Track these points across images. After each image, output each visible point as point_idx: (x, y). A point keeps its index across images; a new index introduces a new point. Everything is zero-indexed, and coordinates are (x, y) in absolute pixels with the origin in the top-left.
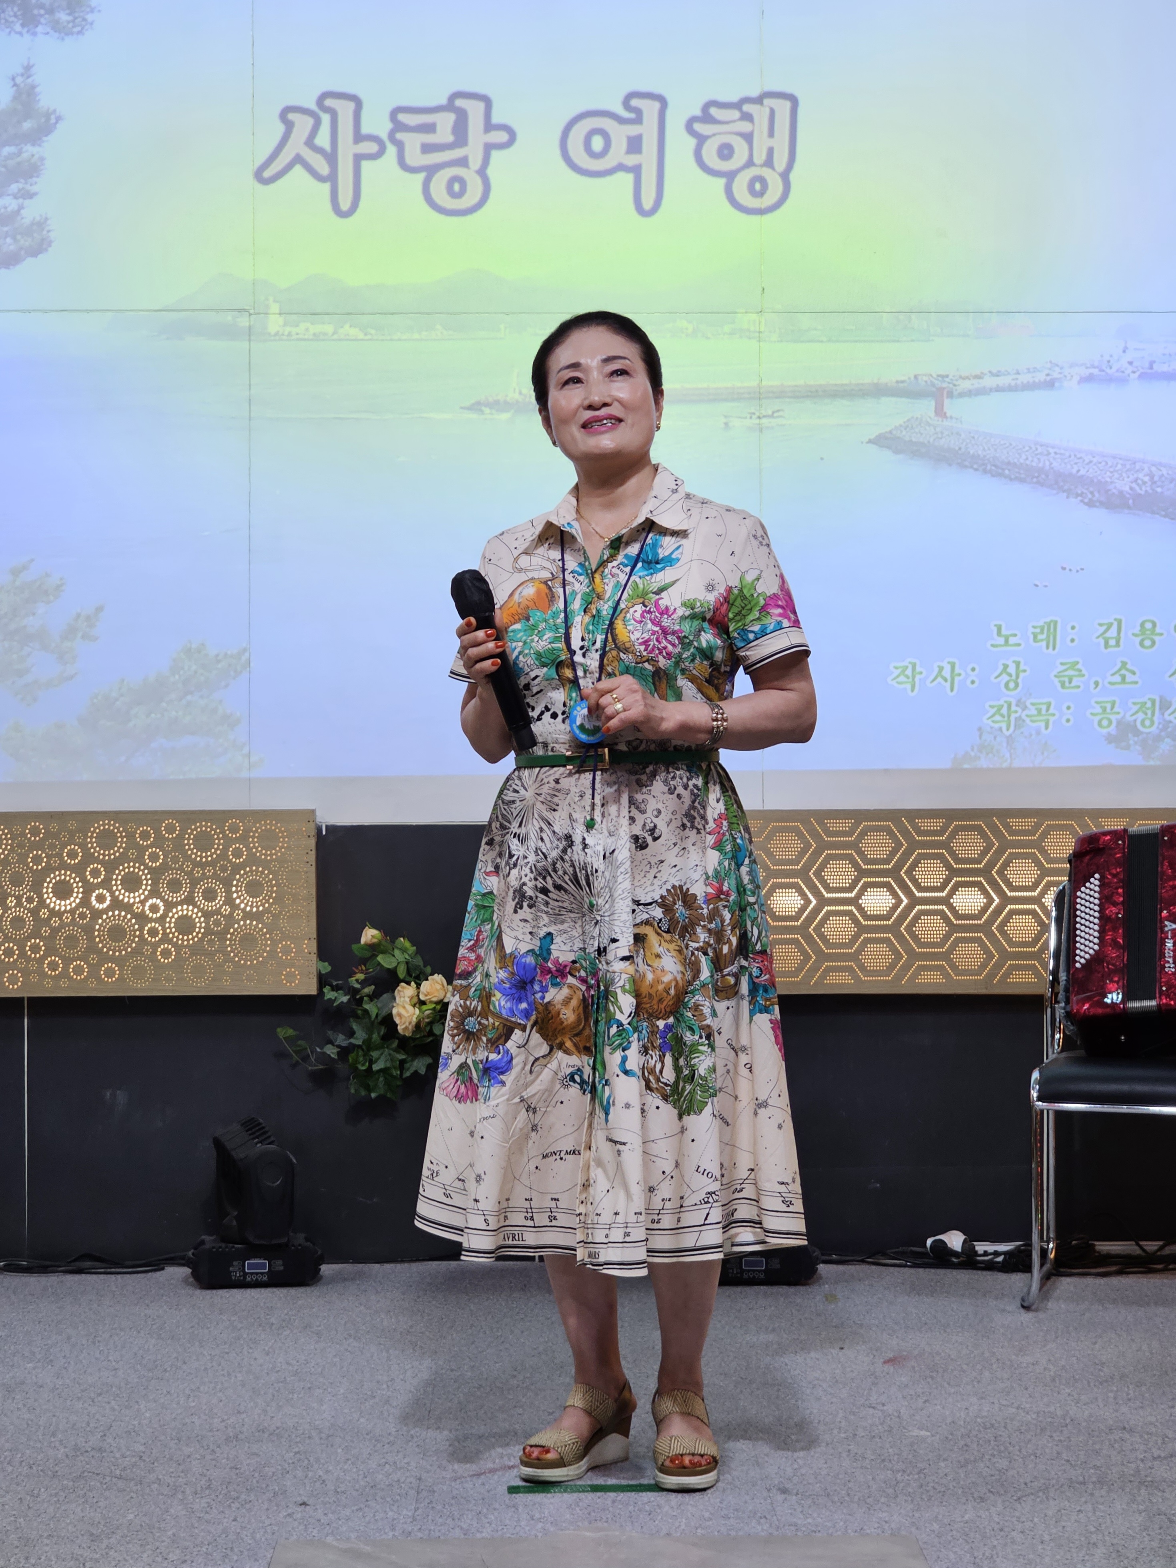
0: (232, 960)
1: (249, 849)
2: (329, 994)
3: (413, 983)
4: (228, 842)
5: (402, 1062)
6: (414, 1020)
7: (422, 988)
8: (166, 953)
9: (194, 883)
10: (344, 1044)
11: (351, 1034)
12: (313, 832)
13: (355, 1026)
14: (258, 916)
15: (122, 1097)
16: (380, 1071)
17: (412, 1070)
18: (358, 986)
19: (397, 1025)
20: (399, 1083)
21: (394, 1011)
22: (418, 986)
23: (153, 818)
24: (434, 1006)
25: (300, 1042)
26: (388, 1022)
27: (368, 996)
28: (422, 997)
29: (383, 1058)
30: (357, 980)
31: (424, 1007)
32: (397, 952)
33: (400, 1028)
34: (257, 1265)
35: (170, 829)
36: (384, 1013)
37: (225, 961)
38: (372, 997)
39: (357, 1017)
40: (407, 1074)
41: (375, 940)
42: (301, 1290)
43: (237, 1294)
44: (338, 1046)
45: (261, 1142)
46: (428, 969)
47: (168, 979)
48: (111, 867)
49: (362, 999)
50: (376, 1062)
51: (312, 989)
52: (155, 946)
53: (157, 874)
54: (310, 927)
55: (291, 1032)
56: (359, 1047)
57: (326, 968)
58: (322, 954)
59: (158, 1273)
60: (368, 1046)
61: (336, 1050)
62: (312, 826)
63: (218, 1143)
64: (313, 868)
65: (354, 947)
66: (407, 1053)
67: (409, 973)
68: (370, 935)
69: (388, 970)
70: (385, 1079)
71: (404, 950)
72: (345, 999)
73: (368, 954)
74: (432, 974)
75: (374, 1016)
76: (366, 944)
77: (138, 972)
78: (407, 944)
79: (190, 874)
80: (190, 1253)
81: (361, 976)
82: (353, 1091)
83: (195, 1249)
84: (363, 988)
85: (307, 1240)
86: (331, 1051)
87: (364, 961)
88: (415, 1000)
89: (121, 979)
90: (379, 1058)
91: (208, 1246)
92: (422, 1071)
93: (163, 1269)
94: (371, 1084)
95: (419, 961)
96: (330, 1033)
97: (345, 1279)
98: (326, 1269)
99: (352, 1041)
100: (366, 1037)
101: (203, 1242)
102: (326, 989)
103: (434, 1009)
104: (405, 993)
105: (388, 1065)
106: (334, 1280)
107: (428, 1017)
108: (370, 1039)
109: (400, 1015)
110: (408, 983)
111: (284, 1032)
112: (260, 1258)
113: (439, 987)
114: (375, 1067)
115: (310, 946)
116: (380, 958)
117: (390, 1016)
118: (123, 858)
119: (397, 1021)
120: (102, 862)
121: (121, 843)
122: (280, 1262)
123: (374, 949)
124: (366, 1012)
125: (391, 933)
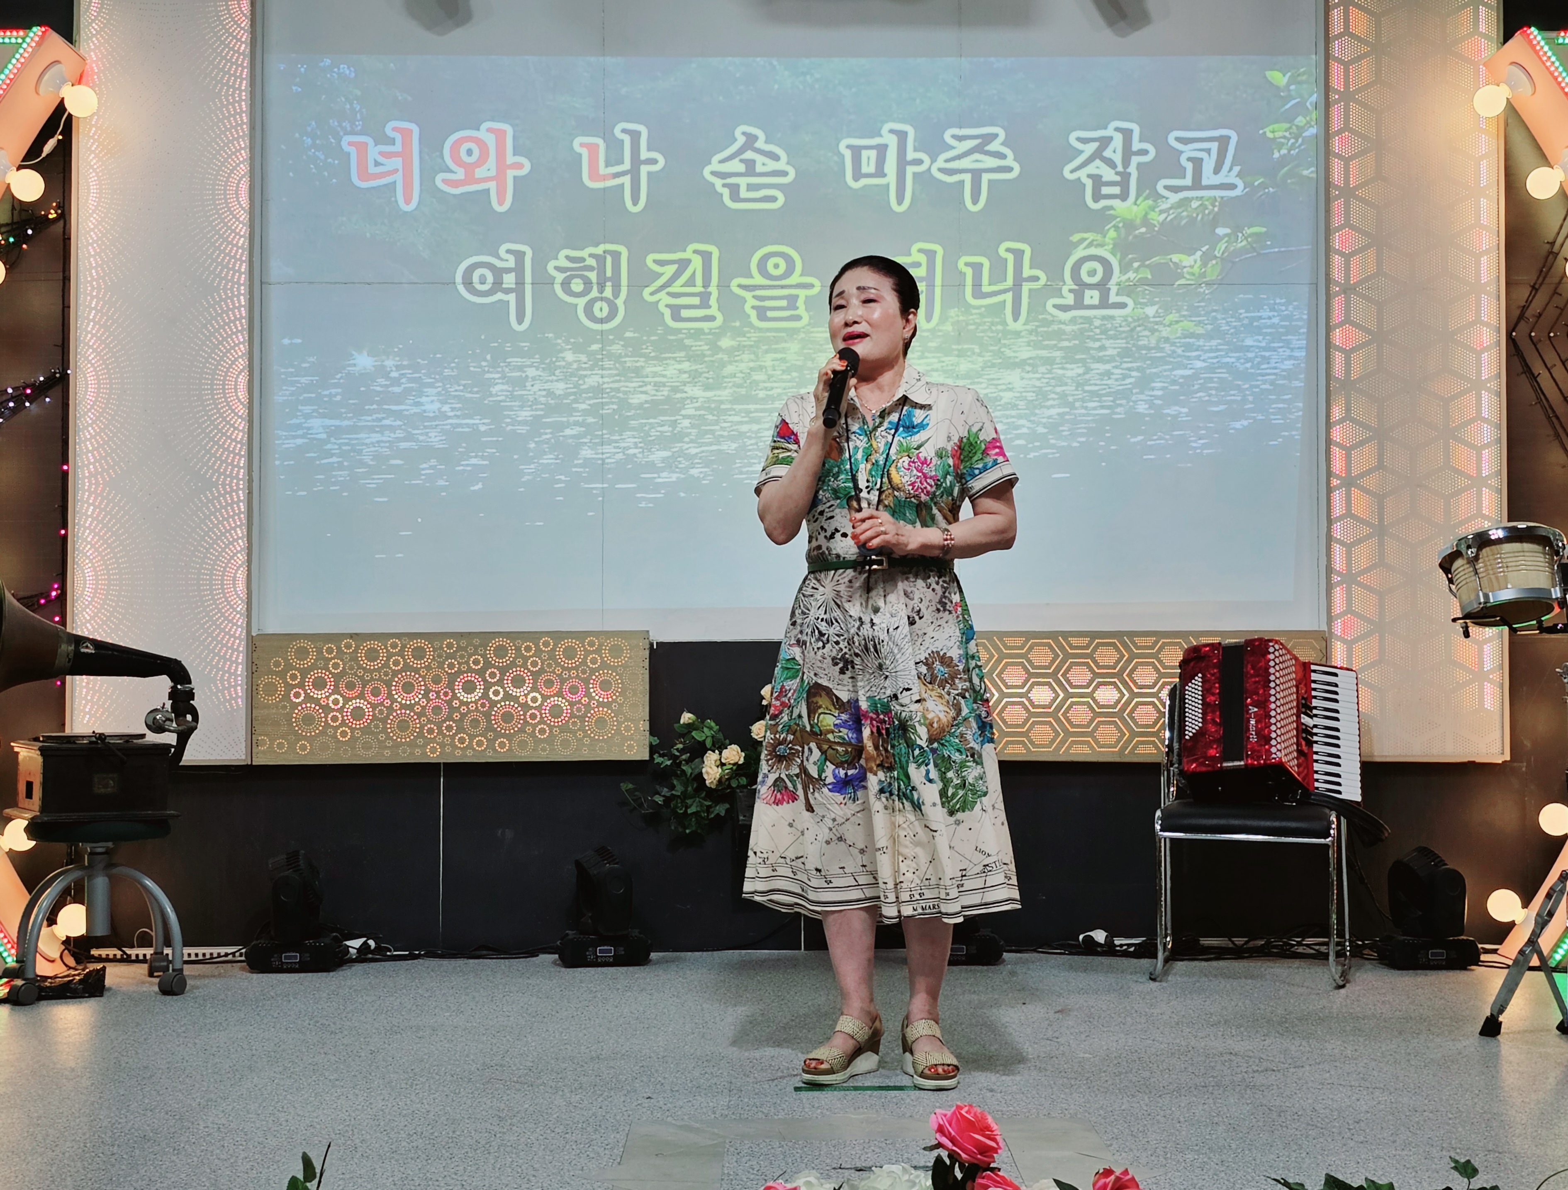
0: (589, 736)
1: (602, 658)
2: (658, 759)
3: (717, 751)
4: (587, 653)
5: (709, 807)
6: (718, 776)
7: (723, 754)
8: (542, 731)
9: (563, 681)
10: (668, 794)
11: (672, 788)
12: (648, 646)
13: (675, 782)
14: (608, 705)
15: (509, 834)
16: (693, 813)
17: (716, 812)
18: (677, 754)
19: (705, 780)
20: (707, 822)
21: (704, 770)
22: (720, 754)
23: (533, 636)
24: (731, 766)
25: (637, 793)
26: (700, 778)
27: (685, 760)
28: (723, 761)
29: (695, 804)
30: (677, 749)
31: (725, 768)
32: (705, 729)
33: (707, 782)
34: (606, 951)
35: (546, 644)
36: (697, 771)
37: (584, 737)
38: (688, 761)
39: (677, 776)
40: (712, 816)
41: (690, 721)
42: (637, 968)
43: (592, 970)
44: (664, 796)
45: (609, 863)
46: (727, 742)
47: (544, 750)
48: (503, 671)
49: (681, 762)
50: (690, 807)
51: (646, 757)
52: (534, 726)
53: (536, 675)
54: (643, 711)
55: (630, 786)
56: (678, 796)
57: (656, 741)
58: (652, 732)
59: (534, 959)
60: (685, 796)
61: (662, 799)
62: (647, 641)
63: (578, 864)
64: (648, 671)
65: (676, 725)
66: (711, 801)
67: (713, 744)
68: (687, 717)
69: (699, 741)
70: (697, 820)
71: (710, 728)
72: (669, 763)
73: (686, 731)
74: (730, 744)
75: (689, 774)
76: (684, 724)
77: (523, 744)
78: (713, 724)
79: (559, 676)
80: (558, 943)
81: (680, 746)
82: (673, 828)
83: (562, 939)
84: (681, 755)
85: (640, 933)
86: (659, 799)
87: (683, 735)
88: (718, 763)
89: (510, 750)
90: (692, 805)
91: (570, 937)
92: (723, 814)
93: (537, 956)
94: (686, 823)
95: (720, 736)
96: (658, 787)
97: (667, 962)
98: (653, 955)
99: (674, 792)
100: (683, 789)
101: (567, 935)
102: (655, 756)
103: (731, 769)
104: (711, 758)
105: (699, 809)
106: (658, 962)
107: (727, 774)
108: (686, 790)
109: (707, 773)
110: (714, 752)
111: (626, 786)
112: (608, 945)
113: (735, 753)
114: (689, 811)
115: (644, 725)
116: (694, 733)
117: (701, 773)
118: (513, 664)
119: (705, 776)
120: (498, 668)
121: (512, 654)
122: (622, 949)
123: (690, 727)
124: (683, 771)
125: (702, 716)
